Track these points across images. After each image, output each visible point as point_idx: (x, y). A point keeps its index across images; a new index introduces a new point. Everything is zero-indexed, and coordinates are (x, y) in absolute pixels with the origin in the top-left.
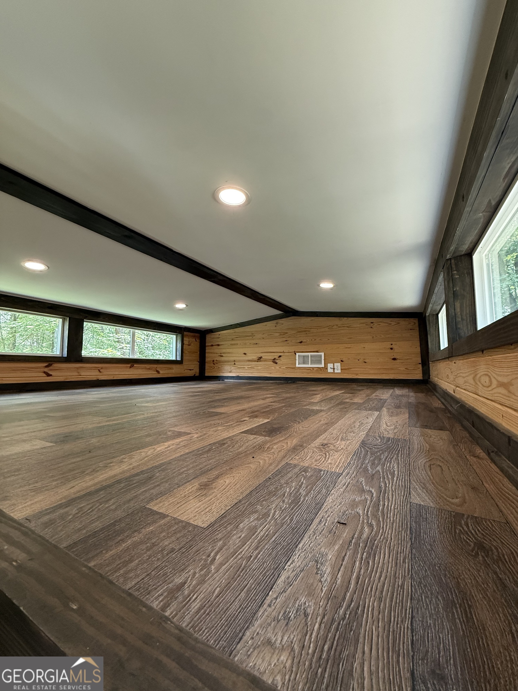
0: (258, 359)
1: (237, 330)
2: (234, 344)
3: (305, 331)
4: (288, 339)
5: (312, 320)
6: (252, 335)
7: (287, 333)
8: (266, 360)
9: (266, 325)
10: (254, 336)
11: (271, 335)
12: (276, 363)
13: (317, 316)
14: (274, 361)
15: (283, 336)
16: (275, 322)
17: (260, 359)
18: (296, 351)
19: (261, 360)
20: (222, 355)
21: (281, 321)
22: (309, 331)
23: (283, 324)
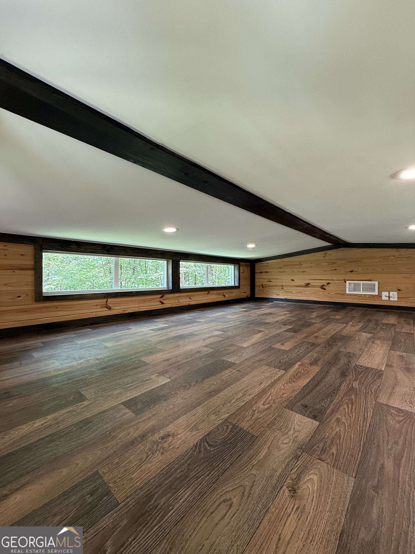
0: (306, 285)
1: (284, 260)
2: (282, 272)
3: (356, 261)
4: (337, 268)
5: (364, 251)
6: (300, 264)
7: (337, 263)
8: (314, 286)
9: (314, 256)
10: (302, 265)
11: (319, 264)
12: (325, 289)
13: (371, 247)
14: (322, 287)
15: (332, 265)
16: (324, 252)
17: (307, 285)
18: (346, 279)
19: (309, 286)
20: (270, 280)
21: (329, 252)
22: (361, 261)
23: (332, 255)
